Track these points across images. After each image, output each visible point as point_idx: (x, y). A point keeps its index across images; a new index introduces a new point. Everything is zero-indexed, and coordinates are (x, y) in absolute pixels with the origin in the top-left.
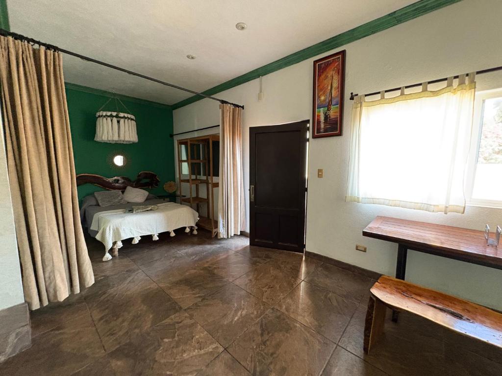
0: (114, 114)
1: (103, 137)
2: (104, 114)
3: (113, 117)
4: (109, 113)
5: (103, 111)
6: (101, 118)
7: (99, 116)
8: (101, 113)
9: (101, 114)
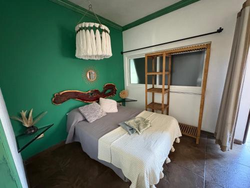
0: (97, 25)
1: (88, 52)
2: (87, 25)
3: (96, 28)
4: (92, 25)
5: (86, 22)
6: (84, 30)
7: (81, 29)
8: (83, 24)
9: (83, 26)
